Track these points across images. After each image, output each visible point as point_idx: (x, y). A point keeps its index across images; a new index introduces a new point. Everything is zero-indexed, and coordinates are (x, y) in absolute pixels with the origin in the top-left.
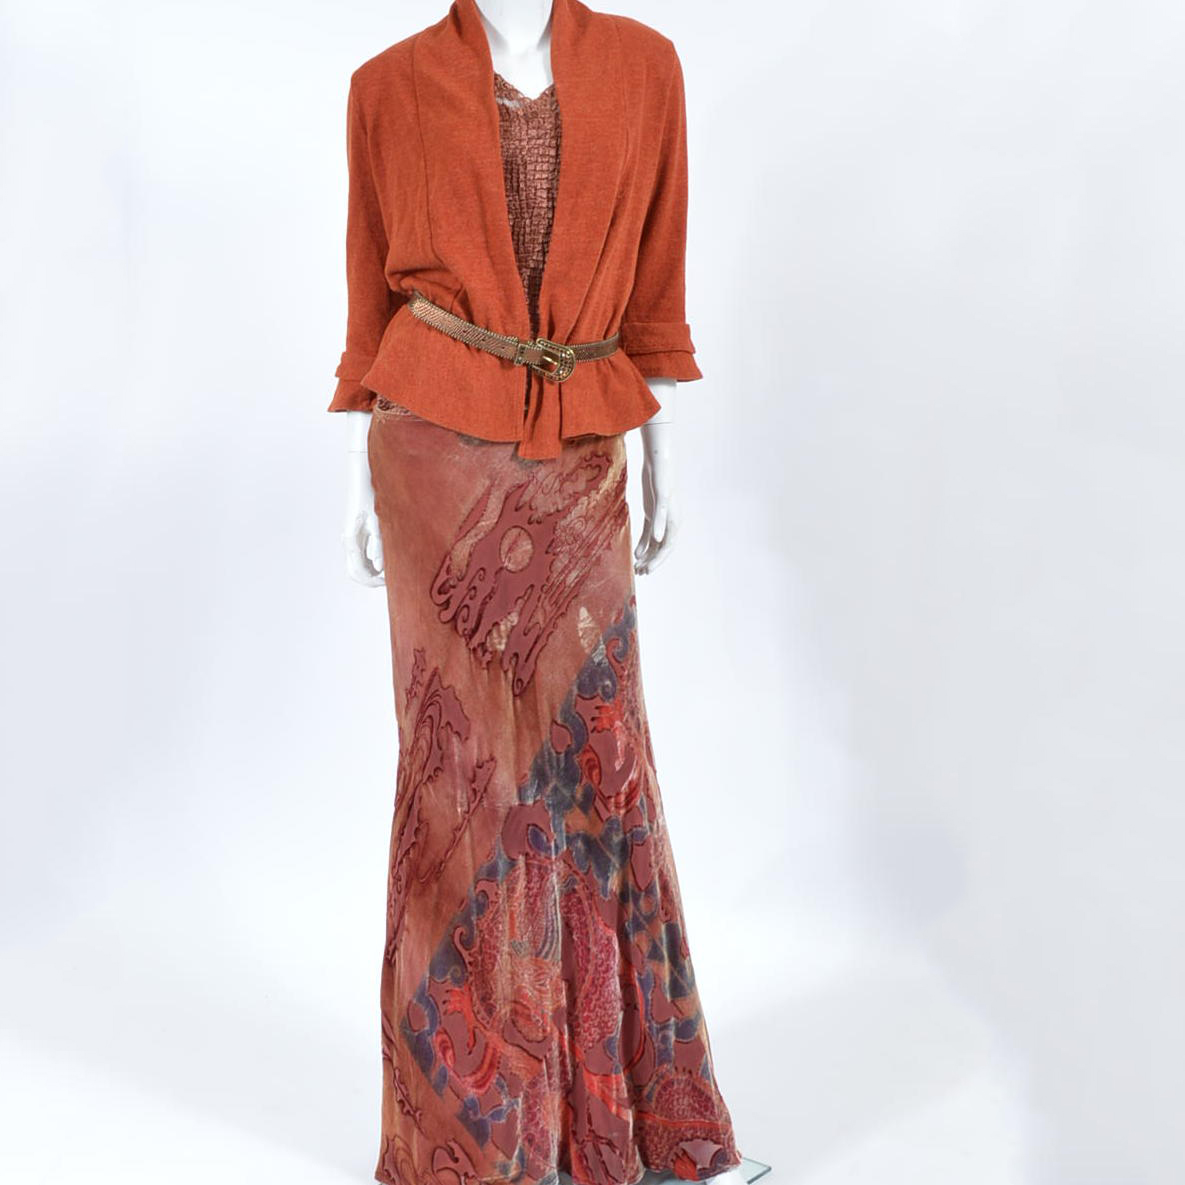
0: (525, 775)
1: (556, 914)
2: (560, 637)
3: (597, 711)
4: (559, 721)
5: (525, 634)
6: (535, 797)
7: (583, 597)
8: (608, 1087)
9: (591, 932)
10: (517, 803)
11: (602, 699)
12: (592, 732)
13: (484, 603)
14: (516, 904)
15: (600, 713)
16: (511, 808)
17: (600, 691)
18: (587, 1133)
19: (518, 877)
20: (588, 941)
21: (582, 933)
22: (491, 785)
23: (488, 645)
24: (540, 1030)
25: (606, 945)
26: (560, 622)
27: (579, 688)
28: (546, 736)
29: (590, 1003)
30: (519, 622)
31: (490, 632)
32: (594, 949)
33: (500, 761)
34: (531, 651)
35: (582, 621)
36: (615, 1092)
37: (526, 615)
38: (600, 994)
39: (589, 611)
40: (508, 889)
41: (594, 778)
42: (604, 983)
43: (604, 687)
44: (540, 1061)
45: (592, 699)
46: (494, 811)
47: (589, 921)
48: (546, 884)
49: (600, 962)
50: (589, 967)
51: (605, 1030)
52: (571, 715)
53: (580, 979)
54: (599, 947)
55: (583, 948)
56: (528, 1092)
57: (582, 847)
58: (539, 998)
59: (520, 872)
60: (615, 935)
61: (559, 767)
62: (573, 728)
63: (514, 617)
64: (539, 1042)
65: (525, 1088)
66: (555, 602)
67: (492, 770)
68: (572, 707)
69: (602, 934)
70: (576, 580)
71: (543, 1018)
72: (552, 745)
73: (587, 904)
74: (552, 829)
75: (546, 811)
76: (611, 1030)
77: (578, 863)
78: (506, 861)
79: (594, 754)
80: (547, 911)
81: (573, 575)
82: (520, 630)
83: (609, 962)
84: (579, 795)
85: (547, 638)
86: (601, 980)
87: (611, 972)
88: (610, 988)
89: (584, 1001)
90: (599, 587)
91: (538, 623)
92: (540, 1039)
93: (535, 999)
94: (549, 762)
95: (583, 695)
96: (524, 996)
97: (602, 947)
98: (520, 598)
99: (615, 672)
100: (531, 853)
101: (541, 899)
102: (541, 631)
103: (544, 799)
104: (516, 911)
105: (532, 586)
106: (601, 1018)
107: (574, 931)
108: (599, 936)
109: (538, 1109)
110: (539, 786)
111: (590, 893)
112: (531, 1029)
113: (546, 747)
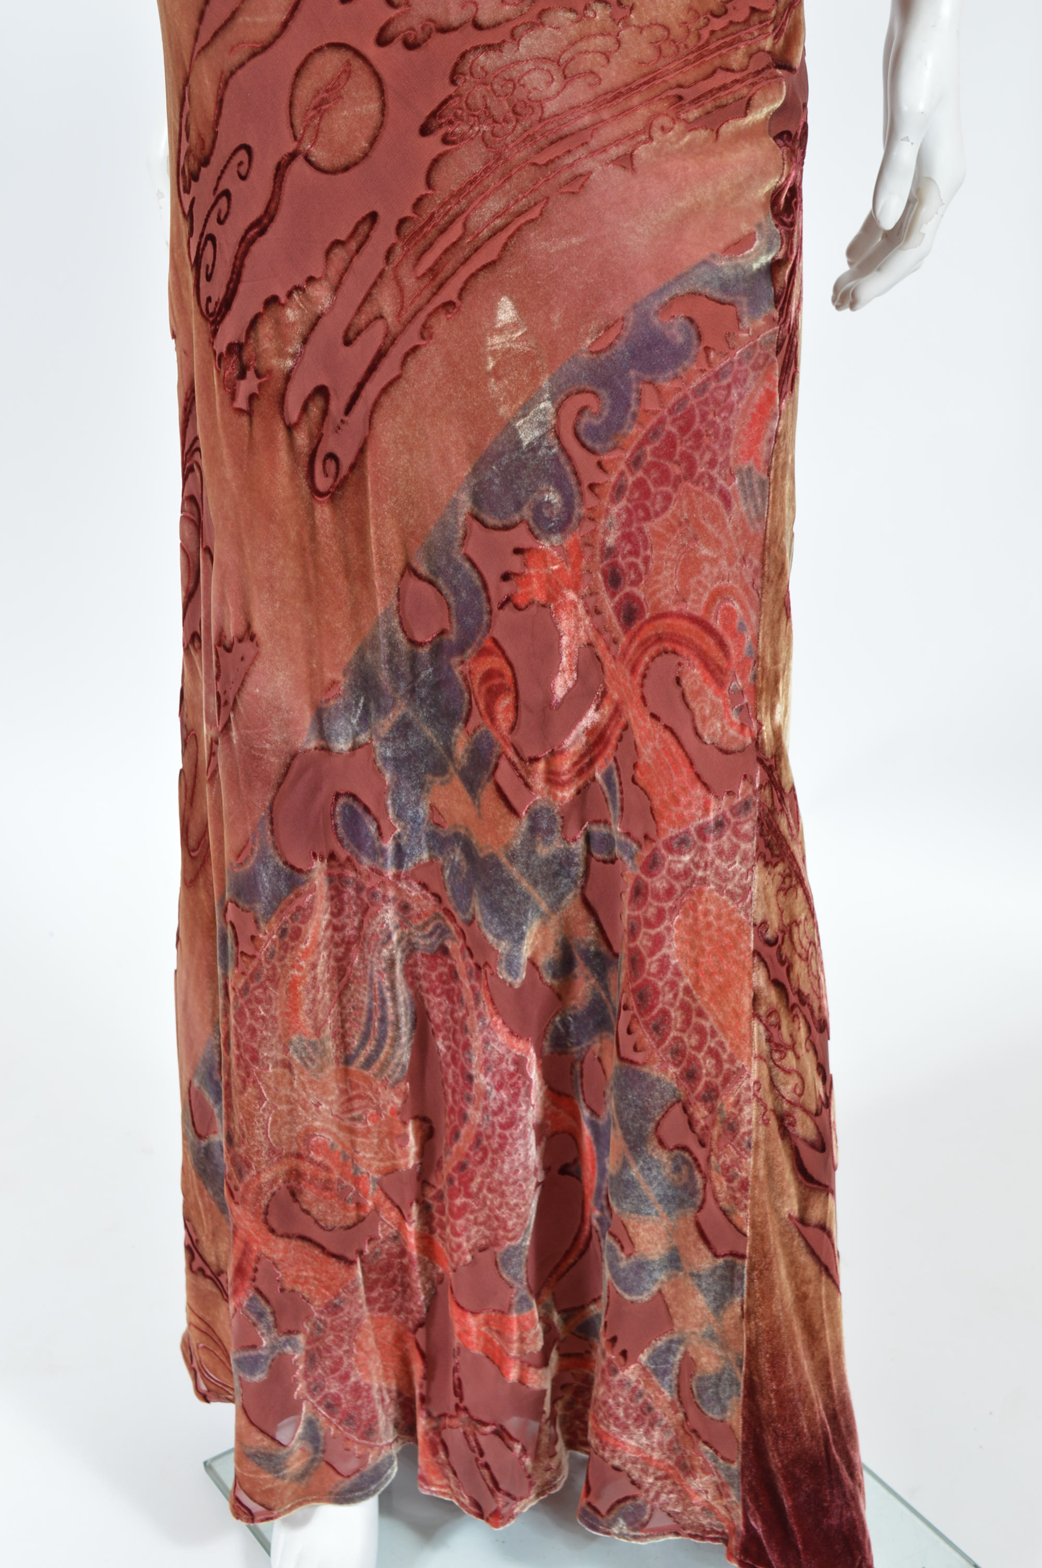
0: (334, 683)
1: (393, 988)
2: (437, 360)
3: (518, 558)
4: (423, 569)
5: (348, 342)
6: (356, 734)
7: (510, 271)
8: (501, 1335)
9: (476, 1044)
10: (312, 745)
11: (531, 530)
12: (501, 607)
13: (247, 242)
14: (302, 963)
15: (525, 565)
16: (294, 756)
17: (526, 512)
18: (454, 1412)
19: (311, 907)
20: (470, 1059)
21: (455, 1041)
22: (245, 697)
23: (251, 352)
24: (353, 1205)
25: (512, 1075)
26: (441, 325)
27: (476, 500)
28: (388, 601)
29: (471, 1180)
30: (332, 307)
31: (254, 324)
32: (482, 1080)
33: (267, 646)
34: (361, 386)
35: (501, 331)
36: (515, 1343)
37: (354, 289)
38: (493, 1166)
39: (521, 306)
40: (283, 932)
41: (500, 716)
42: (502, 1147)
43: (538, 508)
44: (352, 1263)
45: (506, 528)
46: (251, 757)
47: (473, 1021)
48: (371, 923)
49: (494, 1106)
50: (470, 1111)
51: (501, 1233)
52: (450, 560)
53: (448, 1131)
54: (493, 1076)
55: (458, 1071)
56: (325, 1323)
57: (463, 864)
58: (348, 1144)
59: (314, 897)
60: (532, 1050)
61: (415, 676)
62: (456, 592)
63: (321, 295)
64: (349, 1228)
65: (316, 1314)
66: (430, 270)
67: (248, 660)
68: (456, 544)
69: (502, 1050)
70: (498, 222)
71: (356, 1181)
72: (401, 623)
73: (467, 985)
74: (390, 811)
75: (379, 771)
76: (510, 1235)
77: (454, 896)
78: (278, 872)
79: (503, 661)
80: (371, 979)
81: (494, 205)
82: (332, 329)
83: (514, 1107)
84: (461, 748)
85: (404, 363)
86: (497, 1139)
87: (521, 1127)
88: (515, 1157)
89: (456, 1175)
90: (564, 251)
91: (382, 317)
92: (349, 1222)
93: (340, 1148)
94: (390, 661)
95: (483, 516)
96: (319, 1145)
97: (502, 1078)
98: (337, 243)
99: (576, 473)
100: (342, 854)
101: (362, 950)
102: (388, 342)
103: (376, 744)
104: (304, 977)
105: (373, 217)
106: (490, 1210)
107: (441, 1035)
108: (496, 1055)
109: (346, 1352)
110: (367, 712)
111: (478, 966)
112: (332, 1206)
113: (384, 626)
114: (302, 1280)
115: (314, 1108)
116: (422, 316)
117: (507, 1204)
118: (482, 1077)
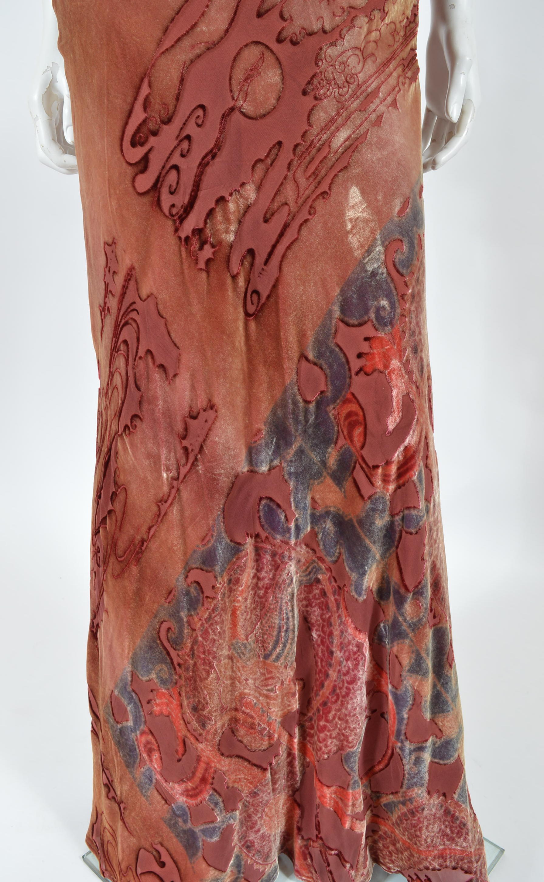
0: (259, 431)
2: (319, 228)
3: (367, 344)
4: (311, 356)
5: (266, 221)
6: (271, 461)
7: (355, 172)
8: (342, 799)
9: (336, 633)
10: (245, 469)
11: (374, 326)
12: (357, 373)
13: (203, 165)
14: (240, 598)
15: (370, 347)
16: (237, 477)
17: (372, 315)
19: (245, 565)
20: (332, 643)
21: (324, 632)
22: (208, 443)
23: (208, 231)
24: (267, 738)
25: (355, 652)
26: (320, 206)
27: (343, 310)
28: (290, 377)
29: (329, 712)
30: (256, 200)
31: (211, 213)
32: (338, 654)
33: (223, 411)
34: (274, 247)
35: (352, 208)
37: (270, 188)
39: (364, 192)
40: (230, 581)
41: (355, 439)
42: (347, 693)
43: (378, 309)
44: (265, 769)
45: (360, 325)
46: (213, 479)
47: (335, 620)
49: (345, 671)
50: (331, 672)
51: (345, 742)
52: (327, 347)
53: (317, 684)
54: (345, 652)
55: (325, 649)
56: (249, 802)
57: (331, 528)
58: (265, 704)
59: (247, 559)
60: (366, 641)
61: (307, 420)
62: (331, 367)
63: (250, 191)
64: (265, 750)
65: (244, 798)
66: (313, 173)
67: (210, 422)
68: (331, 337)
69: (350, 638)
71: (269, 724)
72: (299, 389)
73: (333, 598)
74: (293, 505)
75: (286, 481)
76: (351, 745)
77: (325, 548)
78: (228, 546)
79: (358, 406)
80: (281, 607)
81: (343, 134)
82: (258, 212)
83: (356, 671)
84: (332, 461)
85: (299, 230)
86: (345, 690)
87: (358, 682)
88: (354, 700)
89: (321, 708)
90: (379, 160)
91: (286, 204)
92: (265, 747)
93: (260, 706)
94: (293, 413)
95: (346, 319)
96: (247, 703)
97: (349, 654)
98: (259, 161)
99: (395, 288)
100: (263, 534)
101: (274, 592)
102: (290, 218)
103: (284, 465)
104: (240, 606)
105: (279, 144)
106: (340, 728)
107: (315, 629)
108: (346, 641)
109: (259, 818)
110: (278, 447)
111: (339, 587)
112: (255, 738)
113: (289, 392)
114: (238, 780)
115: (244, 682)
116: (310, 202)
117: (349, 725)
118: (338, 652)
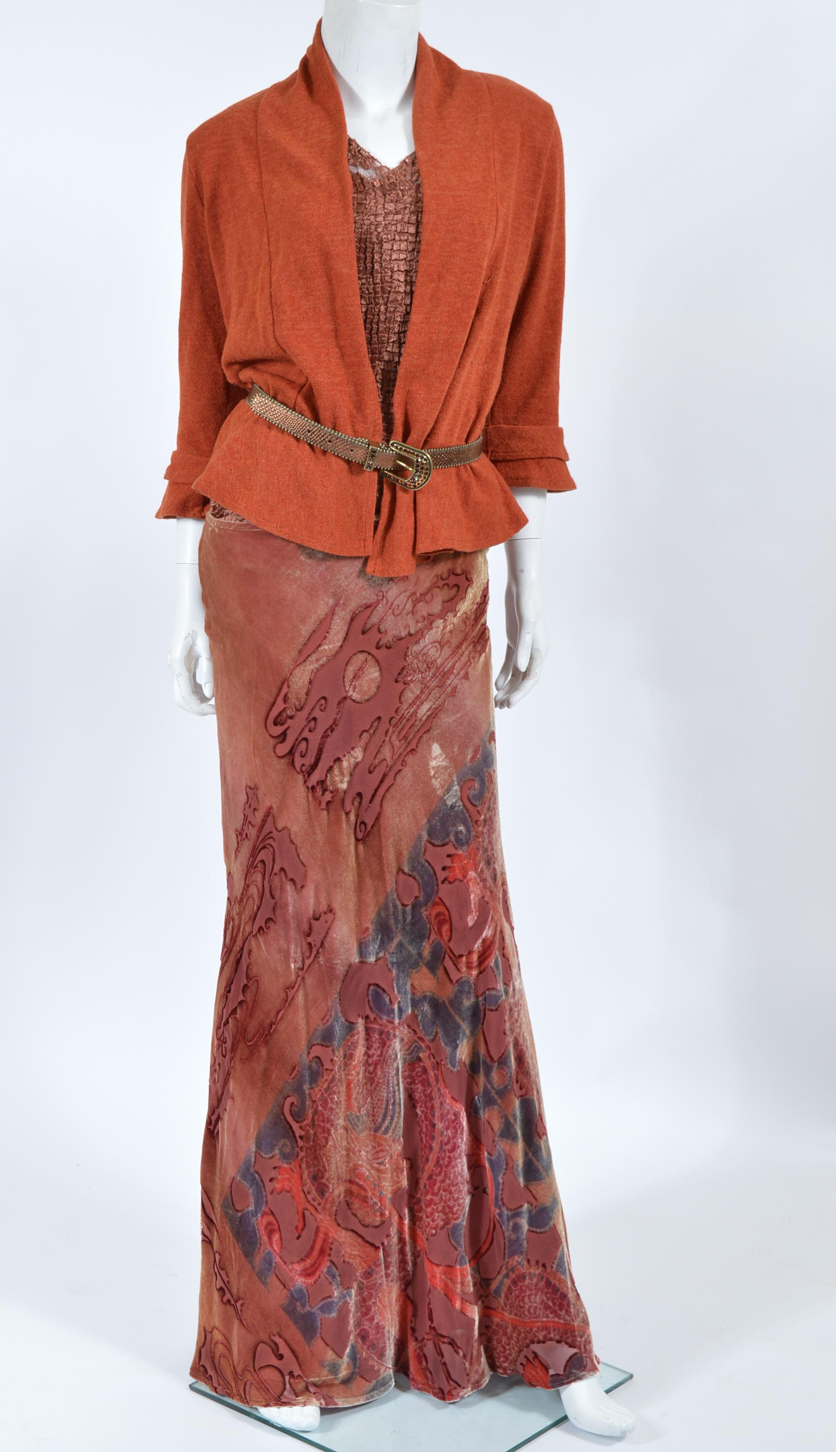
0: (367, 929)
1: (398, 1084)
2: (408, 775)
3: (449, 860)
4: (406, 870)
5: (371, 772)
6: (377, 953)
7: (436, 732)
8: (451, 1279)
9: (437, 1105)
10: (357, 960)
11: (453, 845)
12: (443, 883)
13: (325, 737)
14: (353, 1072)
15: (452, 862)
16: (350, 966)
17: (453, 838)
18: (428, 1331)
19: (357, 1042)
20: (434, 1115)
21: (426, 1107)
22: (328, 939)
23: (328, 783)
24: (378, 1214)
25: (453, 1121)
26: (410, 759)
27: (429, 834)
28: (391, 886)
29: (435, 1185)
30: (364, 759)
31: (330, 769)
32: (440, 1126)
33: (339, 914)
34: (376, 790)
35: (434, 759)
36: (459, 1286)
37: (373, 750)
38: (446, 1175)
39: (442, 747)
40: (345, 1055)
41: (444, 934)
42: (449, 1163)
43: (456, 834)
44: (378, 1248)
45: (443, 845)
46: (331, 968)
47: (435, 1094)
48: (387, 1051)
49: (445, 1139)
50: (434, 1145)
51: (450, 1215)
52: (419, 862)
53: (424, 1159)
54: (445, 1123)
55: (428, 1123)
56: (362, 1283)
57: (429, 1010)
58: (376, 1178)
59: (359, 1037)
60: (463, 1109)
61: (405, 921)
62: (422, 877)
63: (359, 754)
64: (377, 1227)
65: (359, 1278)
66: (404, 737)
67: (329, 922)
68: (421, 855)
69: (449, 1108)
70: (429, 713)
71: (381, 1200)
72: (398, 896)
73: (432, 1074)
74: (396, 989)
75: (390, 970)
76: (455, 1216)
77: (424, 1028)
78: (343, 1025)
79: (443, 907)
80: (388, 1082)
81: (426, 707)
82: (364, 768)
83: (455, 1140)
84: (426, 953)
85: (395, 778)
86: (447, 1159)
87: (459, 1151)
88: (456, 1169)
89: (427, 1183)
90: (455, 721)
92: (377, 1224)
93: (372, 1179)
94: (394, 914)
95: (433, 841)
96: (361, 1176)
97: (449, 1123)
98: (365, 731)
99: (470, 817)
100: (372, 1016)
101: (382, 1067)
102: (388, 769)
103: (388, 956)
104: (353, 1080)
105: (379, 718)
106: (445, 1202)
107: (419, 1105)
108: (446, 1111)
109: (374, 1303)
110: (382, 941)
111: (437, 1062)
112: (367, 1212)
113: (390, 898)
114: (351, 1255)
115: (358, 1154)
116: (402, 758)
117: (453, 1197)
118: (440, 1124)
